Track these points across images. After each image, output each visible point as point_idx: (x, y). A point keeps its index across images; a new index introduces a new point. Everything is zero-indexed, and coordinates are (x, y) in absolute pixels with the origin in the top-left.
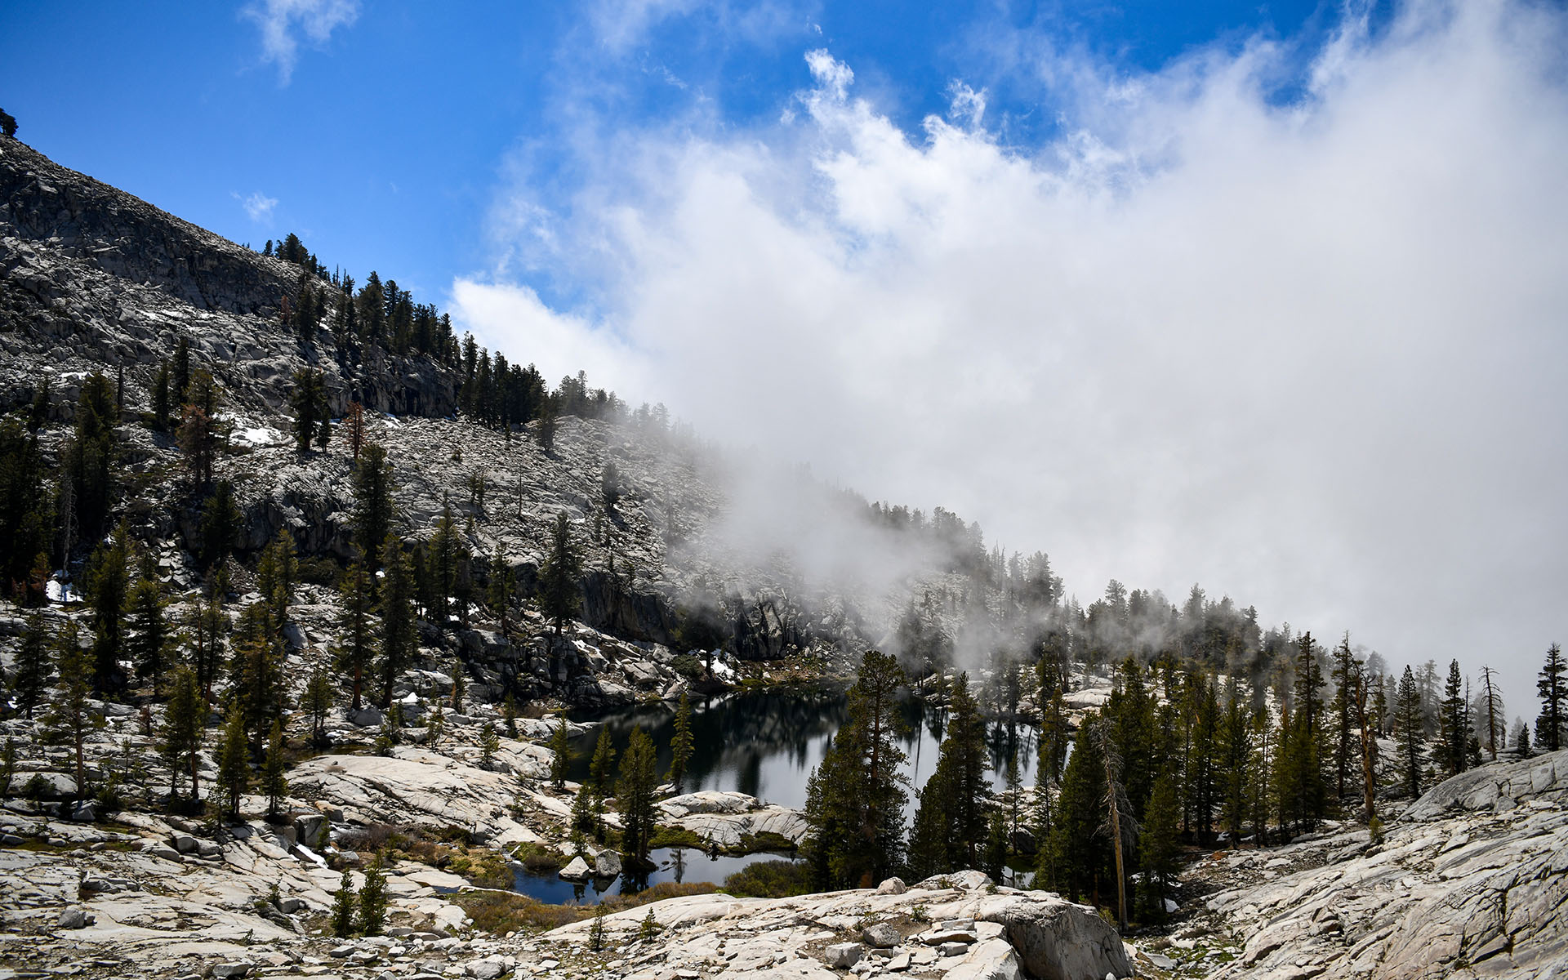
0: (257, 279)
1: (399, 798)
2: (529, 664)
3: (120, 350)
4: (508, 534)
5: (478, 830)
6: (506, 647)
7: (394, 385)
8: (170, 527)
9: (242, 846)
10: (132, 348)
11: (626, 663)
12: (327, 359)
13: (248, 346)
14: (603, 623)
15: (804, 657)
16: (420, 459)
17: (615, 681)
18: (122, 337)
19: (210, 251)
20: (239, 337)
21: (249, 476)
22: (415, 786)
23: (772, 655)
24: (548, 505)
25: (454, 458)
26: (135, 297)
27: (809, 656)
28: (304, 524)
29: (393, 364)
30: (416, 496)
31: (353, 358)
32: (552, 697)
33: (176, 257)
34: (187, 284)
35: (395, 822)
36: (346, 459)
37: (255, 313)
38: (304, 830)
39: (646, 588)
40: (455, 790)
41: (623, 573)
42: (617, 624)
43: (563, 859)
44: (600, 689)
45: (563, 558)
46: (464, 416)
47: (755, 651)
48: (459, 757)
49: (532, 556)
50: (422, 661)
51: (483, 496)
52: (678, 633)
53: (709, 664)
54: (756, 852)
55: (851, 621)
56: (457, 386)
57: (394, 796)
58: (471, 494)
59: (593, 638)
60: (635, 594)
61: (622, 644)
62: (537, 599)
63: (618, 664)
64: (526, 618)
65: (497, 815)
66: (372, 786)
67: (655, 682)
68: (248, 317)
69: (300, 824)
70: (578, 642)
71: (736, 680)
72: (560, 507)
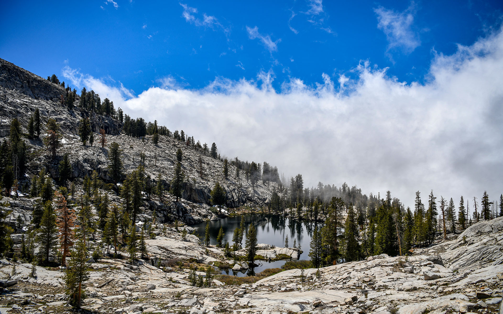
0: (51, 89)
1: (170, 251)
2: (170, 211)
3: (11, 112)
4: (154, 171)
5: (200, 259)
6: (163, 206)
7: (101, 125)
8: (46, 171)
9: (144, 267)
10: (15, 112)
11: (198, 210)
12: (78, 116)
13: (53, 111)
14: (187, 198)
15: (245, 206)
16: (121, 148)
17: (196, 215)
18: (10, 108)
19: (35, 80)
20: (49, 108)
21: (69, 154)
22: (173, 247)
23: (236, 206)
24: (162, 162)
25: (131, 147)
26: (11, 94)
27: (247, 206)
28: (91, 169)
29: (99, 118)
30: (124, 159)
31: (87, 115)
32: (179, 221)
33: (23, 81)
34: (28, 90)
35: (172, 258)
36: (100, 148)
37: (52, 100)
38: (154, 261)
39: (199, 187)
40: (186, 247)
41: (192, 182)
42: (192, 198)
43: (230, 265)
44: (193, 218)
45: (178, 177)
46: (123, 135)
47: (231, 205)
48: (175, 238)
49: (164, 177)
50: (140, 212)
51: (144, 159)
52: (211, 201)
53: (220, 210)
54: (281, 260)
55: (257, 195)
56: (119, 125)
57: (169, 250)
58: (140, 159)
59: (186, 203)
60: (196, 189)
61: (194, 204)
62: (169, 191)
63: (195, 210)
64: (166, 197)
65: (202, 254)
66: (160, 248)
67: (207, 215)
68: (50, 101)
69: (152, 260)
70: (183, 204)
71: (228, 214)
72: (166, 162)
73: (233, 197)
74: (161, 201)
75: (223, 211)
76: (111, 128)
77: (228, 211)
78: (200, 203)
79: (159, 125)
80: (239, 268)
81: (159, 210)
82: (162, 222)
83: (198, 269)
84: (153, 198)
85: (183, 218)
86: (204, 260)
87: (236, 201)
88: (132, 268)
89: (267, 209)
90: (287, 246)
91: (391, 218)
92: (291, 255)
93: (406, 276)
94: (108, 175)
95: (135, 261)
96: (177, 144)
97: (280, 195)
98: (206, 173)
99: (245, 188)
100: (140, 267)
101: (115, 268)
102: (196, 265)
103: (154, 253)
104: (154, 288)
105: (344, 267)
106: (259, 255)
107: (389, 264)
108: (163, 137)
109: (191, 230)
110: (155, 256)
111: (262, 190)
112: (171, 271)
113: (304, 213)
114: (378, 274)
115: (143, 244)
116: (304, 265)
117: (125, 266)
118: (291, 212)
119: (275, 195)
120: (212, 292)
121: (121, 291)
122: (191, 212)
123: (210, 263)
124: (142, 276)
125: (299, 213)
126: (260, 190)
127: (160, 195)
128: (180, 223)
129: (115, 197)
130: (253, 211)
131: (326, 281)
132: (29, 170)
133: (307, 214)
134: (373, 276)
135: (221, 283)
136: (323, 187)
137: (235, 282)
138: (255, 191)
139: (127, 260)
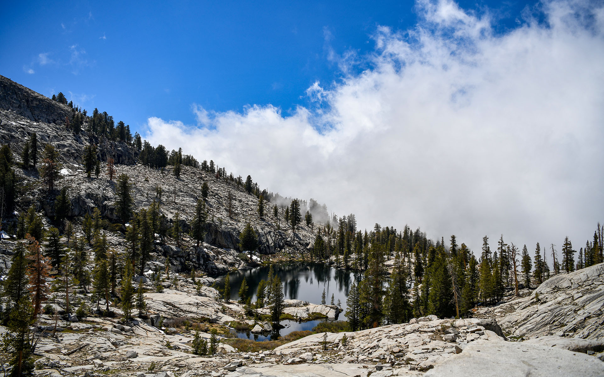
0: (55, 110)
1: (178, 308)
2: (189, 258)
3: (3, 137)
4: (172, 209)
5: (213, 318)
6: (180, 252)
7: (113, 152)
8: (40, 207)
9: (139, 328)
10: (8, 136)
11: (223, 256)
12: (86, 142)
13: (55, 136)
14: (211, 242)
15: (282, 253)
16: (134, 181)
17: (220, 263)
18: (3, 131)
19: (35, 98)
20: (50, 133)
21: (70, 187)
22: (182, 303)
23: (271, 252)
24: (183, 198)
25: (146, 180)
26: (6, 116)
27: (284, 252)
28: (94, 206)
29: (111, 144)
30: (136, 195)
31: (96, 141)
32: (199, 270)
33: (21, 100)
34: (26, 111)
35: (180, 317)
36: (108, 181)
37: (55, 123)
38: (154, 321)
39: (226, 229)
40: (198, 303)
41: (218, 223)
42: (217, 242)
43: (250, 326)
44: (216, 266)
45: (200, 217)
46: (139, 165)
47: (265, 251)
48: (188, 292)
49: (183, 217)
50: (151, 258)
51: (160, 195)
52: (240, 245)
53: (251, 256)
54: (314, 319)
55: (297, 239)
56: (136, 153)
57: (176, 307)
58: (156, 194)
59: (209, 248)
60: (222, 231)
61: (220, 250)
62: (188, 233)
63: (220, 257)
64: (185, 241)
65: (217, 312)
66: (166, 303)
67: (234, 263)
68: (52, 125)
69: (152, 319)
70: (205, 249)
71: (261, 262)
72: (188, 199)
73: (267, 241)
74: (177, 245)
75: (254, 258)
76: (125, 157)
77: (261, 258)
78: (226, 248)
79: (184, 153)
80: (260, 330)
81: (175, 256)
82: (178, 271)
83: (209, 331)
84: (169, 242)
85: (204, 267)
86: (218, 319)
87: (272, 247)
88: (123, 329)
89: (309, 256)
90: (324, 303)
91: (446, 271)
92: (327, 314)
93: (444, 346)
94: (115, 213)
95: (130, 320)
96: (204, 177)
97: (326, 239)
98: (237, 211)
99: (283, 230)
100: (134, 328)
101: (101, 329)
102: (208, 325)
103: (158, 310)
104: (135, 355)
105: (379, 331)
106: (288, 314)
107: (429, 330)
108: (187, 168)
109: (211, 281)
110: (158, 314)
111: (304, 233)
112: (175, 333)
113: (352, 262)
114: (412, 343)
115: (141, 299)
116: (337, 327)
117: (115, 327)
118: (337, 260)
119: (319, 239)
121: (92, 359)
122: (215, 259)
123: (226, 323)
124: (133, 340)
125: (346, 261)
126: (302, 233)
127: (177, 239)
128: (201, 273)
129: (121, 240)
130: (292, 259)
131: (352, 351)
132: (20, 206)
133: (356, 263)
134: (407, 344)
135: (233, 349)
136: (381, 230)
137: (250, 348)
138: (296, 235)
139: (120, 319)
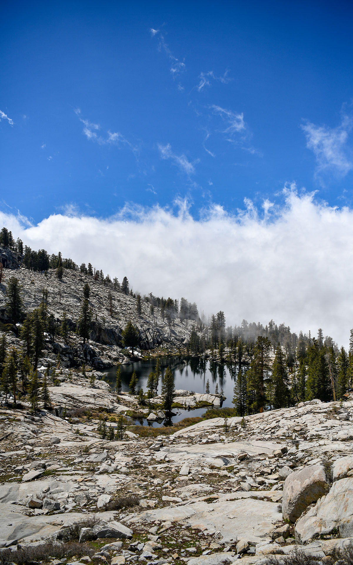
1: (77, 399)
2: (77, 354)
4: (58, 309)
5: (110, 408)
6: (69, 349)
9: (47, 418)
11: (108, 352)
14: (96, 339)
15: (161, 348)
16: (21, 283)
17: (106, 359)
22: (80, 395)
23: (150, 348)
24: (67, 299)
25: (32, 283)
27: (163, 348)
30: (24, 296)
32: (86, 365)
35: (79, 407)
38: (58, 412)
39: (109, 326)
40: (94, 395)
41: (101, 321)
42: (101, 339)
43: (145, 414)
44: (102, 362)
45: (85, 316)
46: (23, 268)
47: (145, 347)
48: (82, 385)
49: (69, 316)
50: (43, 355)
51: (47, 296)
52: (123, 342)
53: (133, 352)
54: (201, 407)
55: (174, 335)
56: (19, 258)
57: (75, 399)
58: (42, 295)
59: (95, 344)
60: (106, 329)
61: (104, 346)
62: (75, 331)
63: (105, 353)
64: (71, 338)
65: (113, 402)
66: (66, 396)
67: (118, 359)
69: (56, 410)
70: (91, 346)
71: (142, 357)
72: (71, 299)
73: (147, 337)
74: (66, 343)
75: (136, 353)
76: (10, 261)
77: (142, 353)
78: (109, 345)
79: (64, 257)
80: (155, 418)
81: (64, 353)
82: (67, 367)
83: (108, 419)
84: (57, 340)
85: (91, 362)
86: (115, 409)
87: (151, 342)
88: (33, 420)
89: (185, 351)
90: (208, 392)
91: (323, 359)
92: (213, 402)
93: (341, 424)
94: (6, 314)
95: (36, 411)
96: (84, 279)
97: (200, 334)
98: (117, 310)
99: (160, 327)
100: (43, 418)
101: (14, 419)
102: (106, 415)
103: (59, 402)
104: (58, 441)
105: (272, 414)
106: (177, 403)
107: (322, 411)
108: (68, 270)
109: (100, 375)
110: (59, 405)
111: (179, 329)
112: (77, 422)
113: (226, 355)
114: (309, 422)
115: (46, 391)
116: (227, 414)
117: (26, 417)
118: (212, 354)
119: (194, 335)
120: (125, 446)
121: (22, 446)
122: (100, 355)
123: (122, 412)
124: (45, 428)
125: (221, 355)
126: (178, 330)
127: (65, 337)
128: (88, 368)
129: (14, 339)
130: (170, 353)
131: (252, 431)
133: (230, 356)
134: (305, 424)
135: (135, 435)
136: (248, 325)
137: (150, 434)
138: (173, 332)
139: (28, 410)
